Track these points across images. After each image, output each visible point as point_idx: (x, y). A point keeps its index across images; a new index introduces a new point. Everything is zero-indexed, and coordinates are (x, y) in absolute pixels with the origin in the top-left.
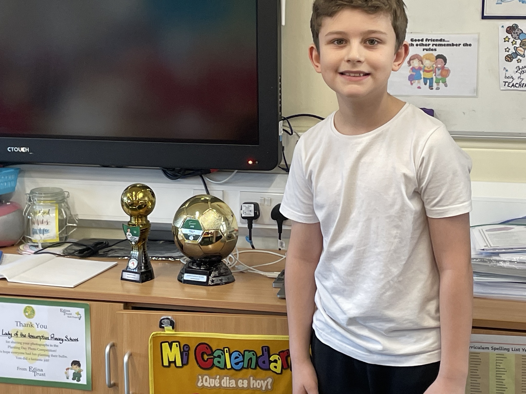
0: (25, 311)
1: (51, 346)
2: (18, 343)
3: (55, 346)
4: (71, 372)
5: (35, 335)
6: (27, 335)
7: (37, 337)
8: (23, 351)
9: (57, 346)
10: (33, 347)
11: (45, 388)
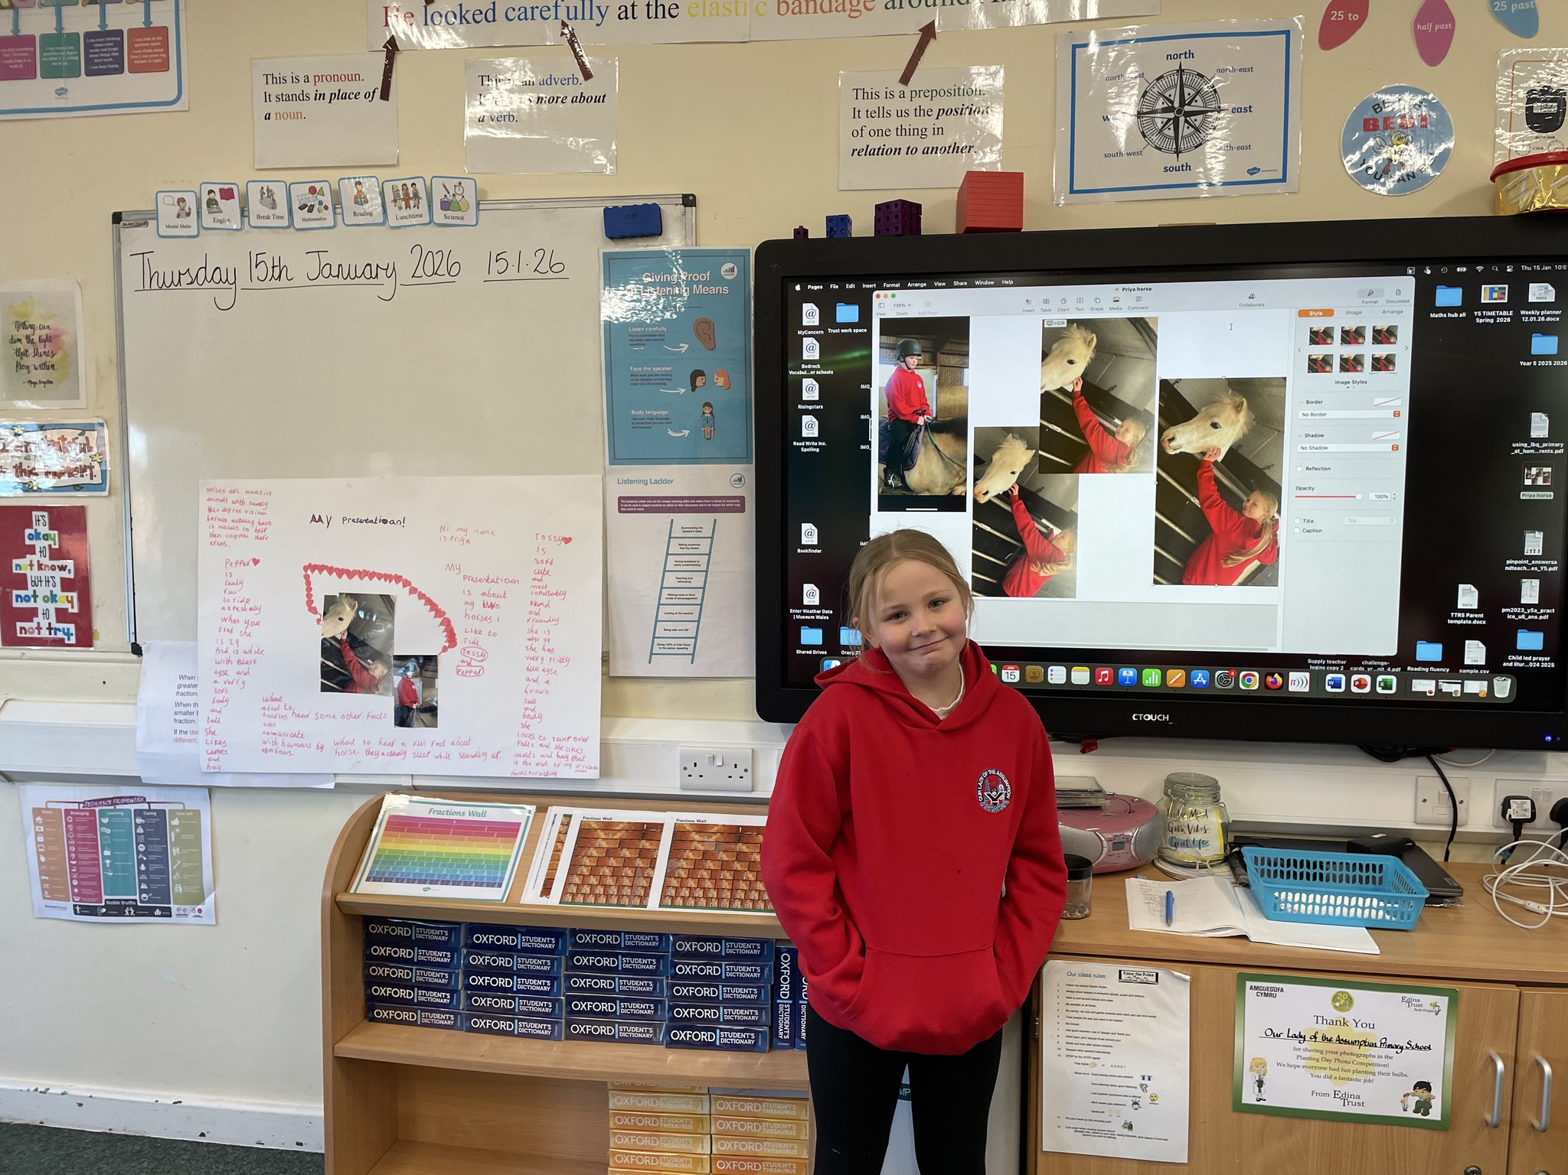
0: (1335, 999)
1: (1379, 1057)
2: (1317, 1051)
3: (1387, 1057)
4: (1412, 1102)
5: (1350, 1039)
6: (1334, 1039)
7: (1353, 1043)
8: (1325, 1064)
9: (1391, 1058)
10: (1344, 1058)
11: (1361, 1127)
